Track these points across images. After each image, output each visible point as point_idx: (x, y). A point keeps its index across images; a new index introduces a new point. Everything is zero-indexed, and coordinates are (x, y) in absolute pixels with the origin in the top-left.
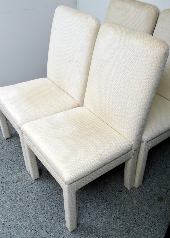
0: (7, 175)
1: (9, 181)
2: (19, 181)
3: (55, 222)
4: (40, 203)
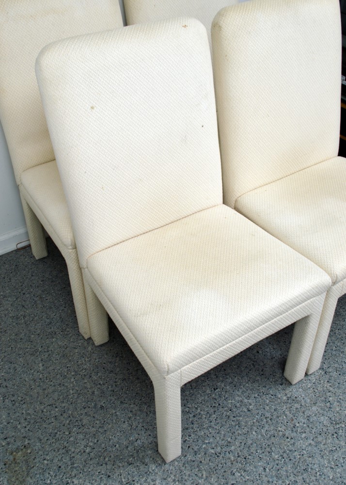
1: (327, 418)
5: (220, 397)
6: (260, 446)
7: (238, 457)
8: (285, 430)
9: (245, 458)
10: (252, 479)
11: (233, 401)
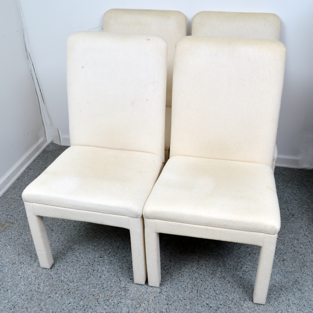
0: (115, 306)
1: (128, 310)
2: (141, 302)
3: (237, 309)
4: (198, 304)
5: (98, 262)
6: (82, 294)
7: (68, 289)
8: (102, 298)
9: (69, 292)
10: (59, 302)
11: (100, 268)
